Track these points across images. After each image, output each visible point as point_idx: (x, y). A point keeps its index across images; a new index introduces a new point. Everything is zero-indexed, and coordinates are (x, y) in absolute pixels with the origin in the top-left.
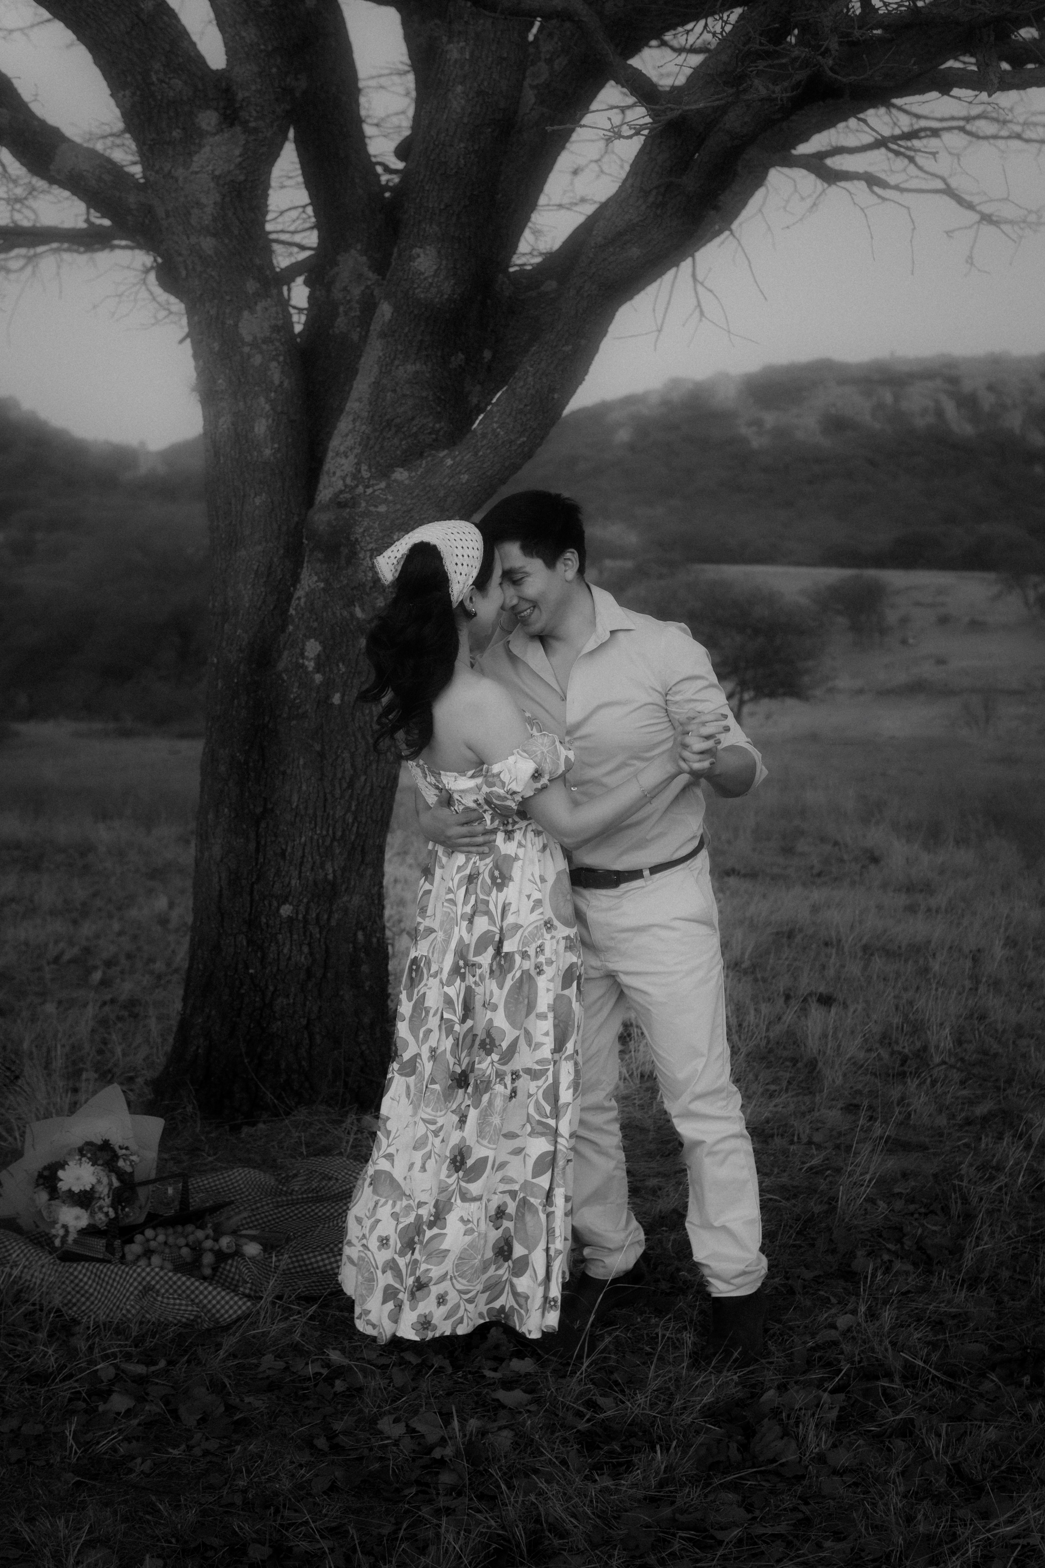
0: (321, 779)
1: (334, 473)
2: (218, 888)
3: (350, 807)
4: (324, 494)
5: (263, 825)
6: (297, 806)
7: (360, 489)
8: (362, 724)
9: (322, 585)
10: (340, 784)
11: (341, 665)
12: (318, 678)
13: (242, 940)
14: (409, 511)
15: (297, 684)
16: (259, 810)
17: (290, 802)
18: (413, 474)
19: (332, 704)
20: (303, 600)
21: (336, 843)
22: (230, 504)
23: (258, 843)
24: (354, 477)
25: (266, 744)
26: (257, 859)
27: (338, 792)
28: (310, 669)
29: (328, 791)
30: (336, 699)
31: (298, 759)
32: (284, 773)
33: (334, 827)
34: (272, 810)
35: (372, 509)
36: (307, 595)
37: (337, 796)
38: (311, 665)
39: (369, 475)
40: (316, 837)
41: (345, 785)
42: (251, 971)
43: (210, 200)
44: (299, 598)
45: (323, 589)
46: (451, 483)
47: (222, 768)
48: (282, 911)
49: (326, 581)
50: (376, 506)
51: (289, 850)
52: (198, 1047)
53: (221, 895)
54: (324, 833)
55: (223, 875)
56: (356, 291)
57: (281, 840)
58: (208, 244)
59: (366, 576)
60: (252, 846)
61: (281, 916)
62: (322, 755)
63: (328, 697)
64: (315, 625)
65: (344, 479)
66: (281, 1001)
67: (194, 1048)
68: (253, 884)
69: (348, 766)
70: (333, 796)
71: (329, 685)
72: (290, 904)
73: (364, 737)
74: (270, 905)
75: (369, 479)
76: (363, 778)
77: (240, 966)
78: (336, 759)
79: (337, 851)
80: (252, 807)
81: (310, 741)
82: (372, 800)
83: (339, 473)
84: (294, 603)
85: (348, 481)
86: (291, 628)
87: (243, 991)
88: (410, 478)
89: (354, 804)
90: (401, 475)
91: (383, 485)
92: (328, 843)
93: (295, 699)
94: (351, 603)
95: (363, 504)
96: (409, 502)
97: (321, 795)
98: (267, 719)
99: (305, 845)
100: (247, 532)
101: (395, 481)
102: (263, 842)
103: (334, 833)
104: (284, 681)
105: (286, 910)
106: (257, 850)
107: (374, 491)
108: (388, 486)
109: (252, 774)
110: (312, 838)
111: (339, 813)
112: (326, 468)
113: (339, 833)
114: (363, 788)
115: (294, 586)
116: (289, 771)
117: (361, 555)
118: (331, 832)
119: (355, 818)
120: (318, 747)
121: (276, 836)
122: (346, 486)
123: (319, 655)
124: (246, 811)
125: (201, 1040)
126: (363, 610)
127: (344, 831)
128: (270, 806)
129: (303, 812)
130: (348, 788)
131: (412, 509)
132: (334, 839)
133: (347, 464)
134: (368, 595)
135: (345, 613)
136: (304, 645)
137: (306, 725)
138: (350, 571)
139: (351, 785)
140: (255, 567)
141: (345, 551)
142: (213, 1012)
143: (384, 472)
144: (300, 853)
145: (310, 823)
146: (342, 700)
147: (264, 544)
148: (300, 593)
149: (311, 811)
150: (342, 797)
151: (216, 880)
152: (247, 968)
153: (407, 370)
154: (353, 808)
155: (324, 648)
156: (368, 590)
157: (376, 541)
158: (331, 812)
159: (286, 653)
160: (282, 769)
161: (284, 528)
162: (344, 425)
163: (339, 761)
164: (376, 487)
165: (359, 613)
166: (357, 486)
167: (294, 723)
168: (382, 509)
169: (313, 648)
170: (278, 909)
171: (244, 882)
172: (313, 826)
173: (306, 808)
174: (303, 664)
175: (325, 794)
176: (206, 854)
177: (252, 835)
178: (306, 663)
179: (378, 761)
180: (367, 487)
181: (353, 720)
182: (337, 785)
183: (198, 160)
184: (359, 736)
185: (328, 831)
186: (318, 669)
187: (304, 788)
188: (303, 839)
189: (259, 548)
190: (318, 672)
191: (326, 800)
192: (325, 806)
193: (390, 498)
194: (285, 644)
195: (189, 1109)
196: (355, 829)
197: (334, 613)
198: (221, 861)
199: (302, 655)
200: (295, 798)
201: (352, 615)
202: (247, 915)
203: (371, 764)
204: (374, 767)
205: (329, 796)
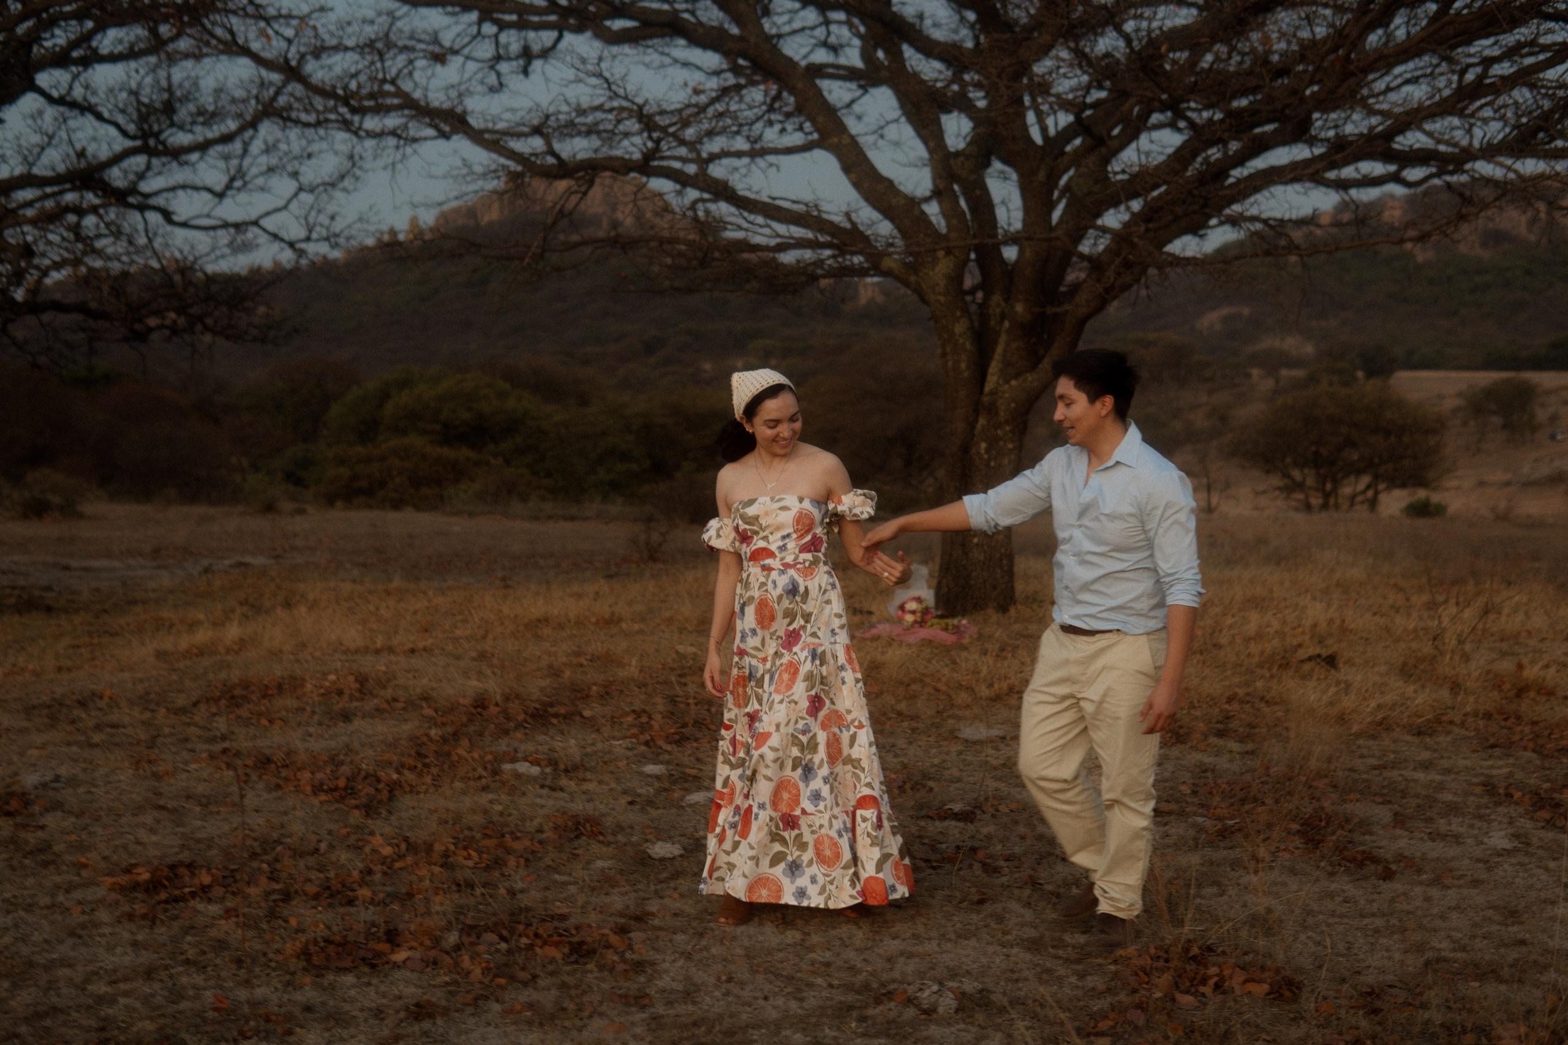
1: (990, 382)
4: (987, 389)
7: (999, 387)
9: (987, 421)
11: (994, 451)
12: (986, 456)
15: (978, 458)
18: (1018, 382)
20: (979, 428)
24: (997, 383)
35: (1003, 395)
42: (963, 562)
43: (942, 283)
45: (987, 424)
50: (1005, 394)
56: (998, 310)
58: (942, 299)
65: (994, 385)
66: (974, 574)
67: (945, 592)
71: (989, 460)
83: (992, 382)
87: (960, 570)
88: (1017, 384)
90: (1013, 383)
94: (997, 429)
95: (1000, 394)
101: (1012, 385)
105: (975, 540)
108: (1009, 387)
112: (987, 380)
122: (994, 387)
123: (986, 448)
133: (995, 378)
135: (995, 433)
136: (980, 444)
140: (962, 416)
143: (1007, 382)
147: (965, 407)
152: (961, 561)
153: (1014, 345)
155: (988, 445)
162: (994, 364)
168: (1007, 395)
169: (983, 445)
183: (937, 269)
201: (997, 434)
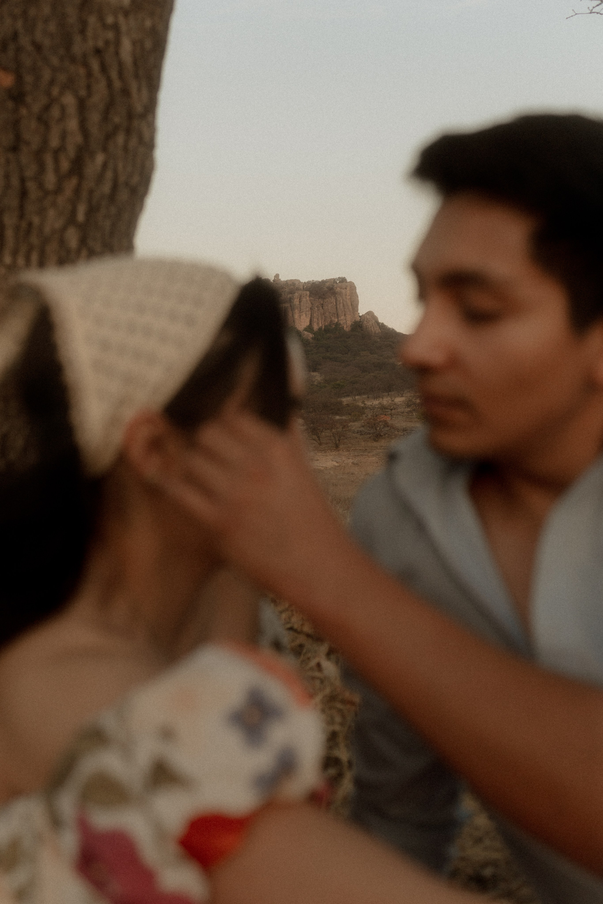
0: (14, 150)
3: (74, 212)
8: (100, 46)
10: (56, 161)
27: (50, 177)
29: (28, 174)
37: (48, 187)
41: (65, 165)
62: (16, 97)
69: (72, 124)
70: (41, 188)
73: (104, 68)
78: (47, 108)
97: (15, 183)
114: (100, 178)
130: (71, 171)
139: (77, 166)
154: (81, 217)
163: (55, 112)
175: (22, 180)
181: (83, 31)
182: (50, 164)
184: (95, 65)
191: (24, 194)
204: (120, 139)
205: (31, 186)
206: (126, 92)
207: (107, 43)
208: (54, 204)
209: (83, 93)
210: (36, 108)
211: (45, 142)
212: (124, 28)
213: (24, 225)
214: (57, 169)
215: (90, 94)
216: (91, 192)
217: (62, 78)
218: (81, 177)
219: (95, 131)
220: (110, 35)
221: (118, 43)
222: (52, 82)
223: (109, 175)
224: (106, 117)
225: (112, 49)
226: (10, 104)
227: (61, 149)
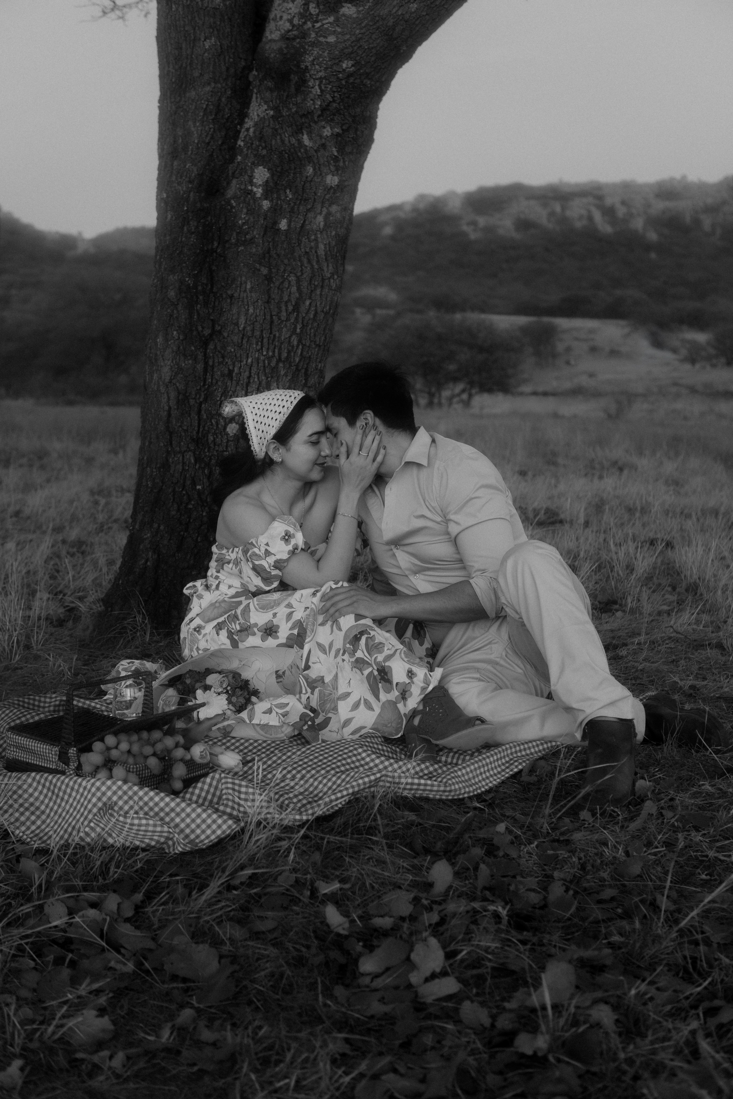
0: (268, 302)
1: (281, 17)
2: (166, 408)
3: (295, 328)
5: (211, 346)
6: (244, 328)
7: (309, 24)
8: (308, 250)
9: (272, 113)
10: (286, 306)
11: (288, 191)
12: (266, 204)
13: (190, 457)
14: (358, 40)
15: (245, 210)
16: (207, 332)
17: (237, 324)
18: (361, 8)
19: (279, 230)
20: (252, 130)
21: (281, 365)
22: (181, 48)
23: (206, 363)
24: (302, 15)
25: (214, 268)
26: (205, 380)
27: (284, 314)
28: (258, 195)
29: (274, 313)
30: (283, 225)
31: (246, 283)
32: (231, 297)
33: (280, 349)
34: (220, 332)
35: (321, 39)
36: (256, 125)
37: (283, 318)
38: (259, 192)
39: (317, 11)
40: (262, 358)
41: (290, 308)
42: (199, 487)
44: (248, 130)
45: (273, 116)
46: (400, 13)
47: (172, 294)
48: (228, 430)
49: (276, 109)
50: (325, 37)
51: (236, 370)
52: (147, 560)
53: (169, 415)
54: (271, 354)
55: (173, 395)
57: (230, 363)
59: (314, 104)
60: (200, 367)
61: (228, 434)
62: (269, 279)
63: (276, 223)
64: (264, 152)
65: (291, 21)
67: (143, 561)
68: (201, 404)
69: (294, 289)
70: (279, 319)
71: (276, 211)
72: (237, 423)
73: (309, 261)
74: (217, 424)
75: (318, 15)
76: (308, 303)
77: (188, 482)
78: (282, 282)
79: (282, 373)
80: (200, 328)
81: (258, 266)
82: (315, 324)
83: (285, 17)
84: (242, 135)
85: (296, 21)
86: (239, 158)
87: (190, 506)
88: (358, 12)
89: (299, 327)
90: (348, 10)
91: (331, 19)
92: (273, 364)
93: (244, 224)
94: (299, 130)
95: (313, 35)
96: (358, 31)
97: (268, 317)
98: (216, 244)
99: (252, 365)
100: (196, 74)
101: (344, 15)
102: (211, 363)
103: (280, 354)
104: (232, 207)
106: (205, 371)
107: (323, 25)
108: (337, 20)
109: (201, 297)
110: (258, 359)
111: (285, 334)
112: (272, 16)
113: (284, 355)
115: (242, 123)
116: (236, 295)
117: (311, 84)
118: (276, 354)
119: (300, 341)
120: (265, 271)
121: (223, 357)
122: (293, 26)
123: (267, 181)
124: (195, 333)
125: (150, 553)
126: (311, 139)
127: (289, 352)
128: (218, 328)
129: (249, 334)
130: (293, 310)
131: (361, 38)
132: (279, 360)
133: (294, 8)
134: (316, 123)
135: (293, 141)
136: (253, 171)
137: (254, 250)
138: (299, 99)
139: (296, 308)
140: (205, 106)
141: (294, 78)
142: (162, 527)
143: (332, 8)
144: (247, 374)
145: (257, 344)
146: (289, 226)
147: (213, 85)
148: (249, 123)
149: (257, 333)
150: (288, 320)
151: (164, 400)
152: (194, 484)
154: (298, 330)
155: (272, 175)
156: (316, 118)
157: (326, 69)
158: (277, 335)
159: (234, 182)
160: (229, 292)
161: (232, 70)
163: (286, 284)
164: (324, 22)
165: (306, 140)
166: (305, 23)
167: (241, 248)
168: (332, 39)
169: (261, 175)
170: (225, 428)
171: (192, 402)
172: (259, 347)
173: (253, 330)
174: (252, 190)
175: (271, 316)
176: (155, 376)
177: (200, 356)
178: (255, 189)
179: (322, 287)
180: (317, 22)
181: (299, 245)
182: (284, 308)
184: (305, 261)
185: (274, 352)
186: (266, 195)
187: (251, 311)
188: (250, 360)
189: (208, 89)
190: (266, 199)
191: (272, 322)
192: (271, 329)
193: (339, 30)
194: (233, 173)
195: (139, 618)
196: (299, 351)
197: (283, 141)
198: (170, 382)
199: (251, 183)
200: (242, 320)
201: (300, 142)
202: (195, 433)
203: (315, 289)
204: (318, 292)
205: (275, 318)
206: (321, 269)
207: (311, 248)
208: (286, 326)
209: (299, 274)
210: (277, 284)
211: (281, 298)
212: (320, 240)
213: (272, 336)
214: (287, 310)
215: (302, 274)
216: (304, 318)
217: (289, 268)
218: (298, 312)
219: (305, 290)
220: (312, 244)
221: (317, 247)
222: (285, 270)
223: (313, 309)
224: (310, 283)
225: (313, 251)
226: (266, 282)
227: (289, 300)
